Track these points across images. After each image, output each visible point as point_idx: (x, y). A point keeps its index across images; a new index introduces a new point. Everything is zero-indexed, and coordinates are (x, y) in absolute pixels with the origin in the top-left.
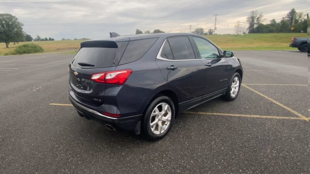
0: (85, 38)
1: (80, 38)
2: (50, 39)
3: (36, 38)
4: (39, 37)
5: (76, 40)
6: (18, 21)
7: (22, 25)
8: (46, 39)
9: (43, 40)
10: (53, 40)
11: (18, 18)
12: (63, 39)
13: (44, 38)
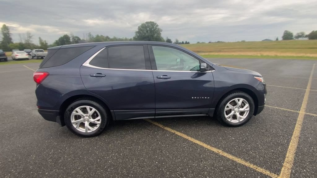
0: (220, 41)
1: (214, 42)
2: (186, 43)
3: (175, 42)
4: (177, 41)
5: (210, 43)
6: (159, 27)
7: (161, 31)
8: (183, 43)
9: (180, 43)
10: (189, 43)
11: (158, 25)
12: (198, 43)
13: (181, 42)
